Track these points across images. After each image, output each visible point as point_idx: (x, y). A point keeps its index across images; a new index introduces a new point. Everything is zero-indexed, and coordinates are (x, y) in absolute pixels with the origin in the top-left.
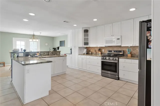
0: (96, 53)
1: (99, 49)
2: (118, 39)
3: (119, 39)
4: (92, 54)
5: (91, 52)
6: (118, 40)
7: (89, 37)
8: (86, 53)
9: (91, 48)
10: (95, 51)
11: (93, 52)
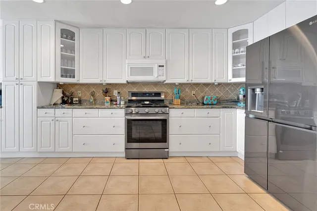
0: (95, 100)
1: (104, 89)
2: (160, 66)
3: (163, 66)
4: (80, 102)
5: (77, 99)
6: (160, 68)
7: (76, 55)
8: (60, 101)
9: (77, 87)
10: (93, 94)
11: (84, 98)
